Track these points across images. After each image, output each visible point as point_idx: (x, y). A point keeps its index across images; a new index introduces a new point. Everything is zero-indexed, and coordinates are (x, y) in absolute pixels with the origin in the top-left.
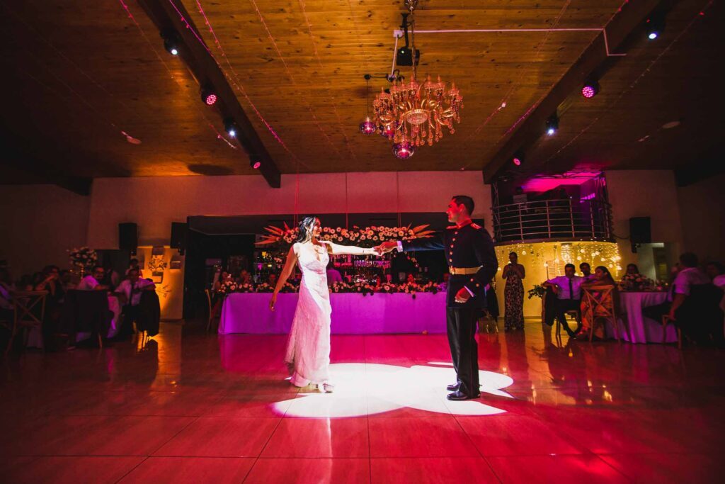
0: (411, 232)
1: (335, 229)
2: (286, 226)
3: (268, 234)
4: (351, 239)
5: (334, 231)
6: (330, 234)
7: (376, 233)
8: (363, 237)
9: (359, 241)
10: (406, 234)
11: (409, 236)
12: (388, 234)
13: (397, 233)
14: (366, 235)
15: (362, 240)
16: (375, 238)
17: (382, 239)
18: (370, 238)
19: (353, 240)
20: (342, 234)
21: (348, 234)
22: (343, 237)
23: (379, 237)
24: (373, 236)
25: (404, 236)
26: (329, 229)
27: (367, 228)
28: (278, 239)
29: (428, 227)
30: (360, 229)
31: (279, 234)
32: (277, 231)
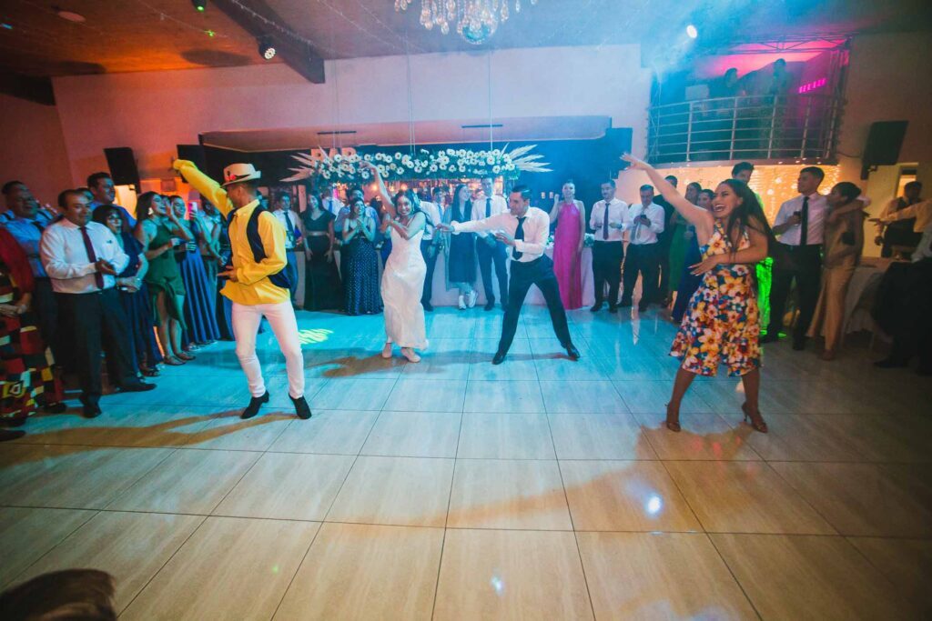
0: (508, 158)
1: (393, 155)
3: (299, 165)
4: (416, 170)
5: (391, 159)
6: (386, 164)
7: (453, 160)
8: (434, 168)
9: (428, 173)
10: (499, 162)
11: (503, 163)
12: (471, 163)
13: (485, 160)
14: (438, 164)
15: (432, 173)
16: (452, 169)
17: (462, 170)
18: (445, 168)
19: (420, 171)
20: (403, 163)
21: (411, 163)
22: (405, 167)
23: (457, 166)
24: (448, 166)
25: (496, 164)
26: (384, 155)
27: (440, 153)
28: (312, 171)
29: (534, 148)
30: (431, 154)
31: (312, 165)
32: (310, 161)
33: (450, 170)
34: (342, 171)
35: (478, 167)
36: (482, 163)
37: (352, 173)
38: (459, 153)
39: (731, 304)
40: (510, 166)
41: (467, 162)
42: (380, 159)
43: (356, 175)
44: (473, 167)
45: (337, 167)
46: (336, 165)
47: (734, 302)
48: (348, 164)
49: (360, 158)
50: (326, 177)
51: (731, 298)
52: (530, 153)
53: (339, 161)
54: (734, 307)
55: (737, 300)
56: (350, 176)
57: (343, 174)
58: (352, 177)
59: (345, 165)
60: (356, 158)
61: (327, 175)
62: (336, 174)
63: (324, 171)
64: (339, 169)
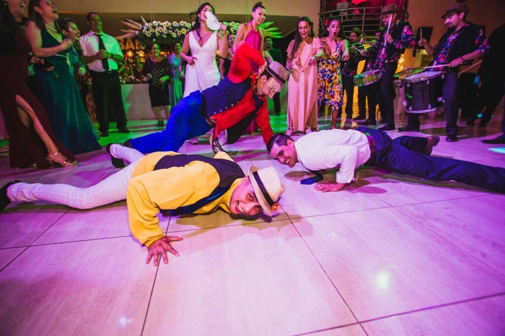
2: (143, 20)
3: (126, 28)
26: (185, 22)
28: (137, 32)
31: (138, 29)
32: (135, 25)
34: (159, 32)
37: (165, 33)
38: (230, 24)
39: (326, 74)
42: (183, 25)
43: (168, 34)
45: (155, 29)
46: (154, 27)
47: (327, 73)
48: (162, 26)
49: (170, 24)
50: (148, 35)
51: (326, 72)
53: (156, 25)
54: (326, 76)
55: (329, 73)
56: (164, 36)
57: (159, 34)
58: (165, 37)
59: (160, 27)
60: (167, 24)
61: (149, 34)
62: (154, 33)
63: (146, 31)
64: (157, 30)
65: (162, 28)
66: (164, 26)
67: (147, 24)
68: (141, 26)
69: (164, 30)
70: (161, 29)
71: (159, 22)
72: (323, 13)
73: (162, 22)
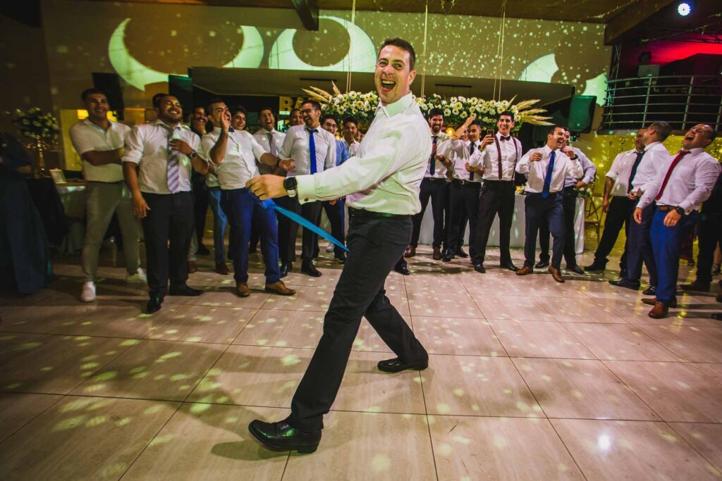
0: (515, 109)
2: (335, 89)
7: (466, 106)
12: (482, 110)
13: (495, 109)
14: (451, 109)
18: (457, 113)
23: (469, 113)
24: (461, 111)
27: (452, 99)
29: (537, 103)
30: (443, 99)
31: (326, 100)
32: (323, 95)
33: (461, 116)
34: (356, 108)
35: (488, 114)
36: (493, 112)
37: (366, 110)
38: (469, 101)
40: (517, 117)
41: (478, 109)
44: (483, 115)
45: (352, 103)
46: (351, 101)
48: (362, 100)
50: (340, 112)
52: (533, 106)
53: (354, 98)
56: (363, 113)
57: (357, 111)
58: (366, 115)
59: (360, 101)
60: (371, 96)
61: (341, 110)
62: (350, 110)
63: (338, 106)
64: (354, 105)
65: (362, 102)
66: (365, 99)
67: (340, 96)
68: (331, 97)
69: (365, 106)
70: (360, 104)
71: (359, 93)
72: (612, 81)
73: (363, 93)
